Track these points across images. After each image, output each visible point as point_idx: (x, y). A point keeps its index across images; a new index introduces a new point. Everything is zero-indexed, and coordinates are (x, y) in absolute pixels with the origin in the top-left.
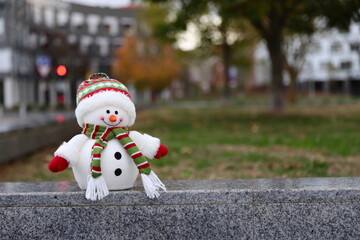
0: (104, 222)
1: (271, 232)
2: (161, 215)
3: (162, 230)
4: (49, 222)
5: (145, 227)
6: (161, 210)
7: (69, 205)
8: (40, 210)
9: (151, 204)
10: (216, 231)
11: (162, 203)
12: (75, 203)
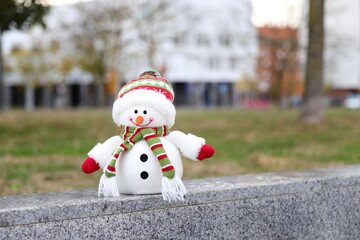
0: (224, 218)
1: (335, 214)
2: (264, 207)
3: (266, 220)
4: (181, 222)
5: (254, 220)
6: (263, 202)
7: (196, 204)
8: (172, 211)
9: (257, 197)
10: (301, 217)
11: (264, 195)
12: (200, 202)
